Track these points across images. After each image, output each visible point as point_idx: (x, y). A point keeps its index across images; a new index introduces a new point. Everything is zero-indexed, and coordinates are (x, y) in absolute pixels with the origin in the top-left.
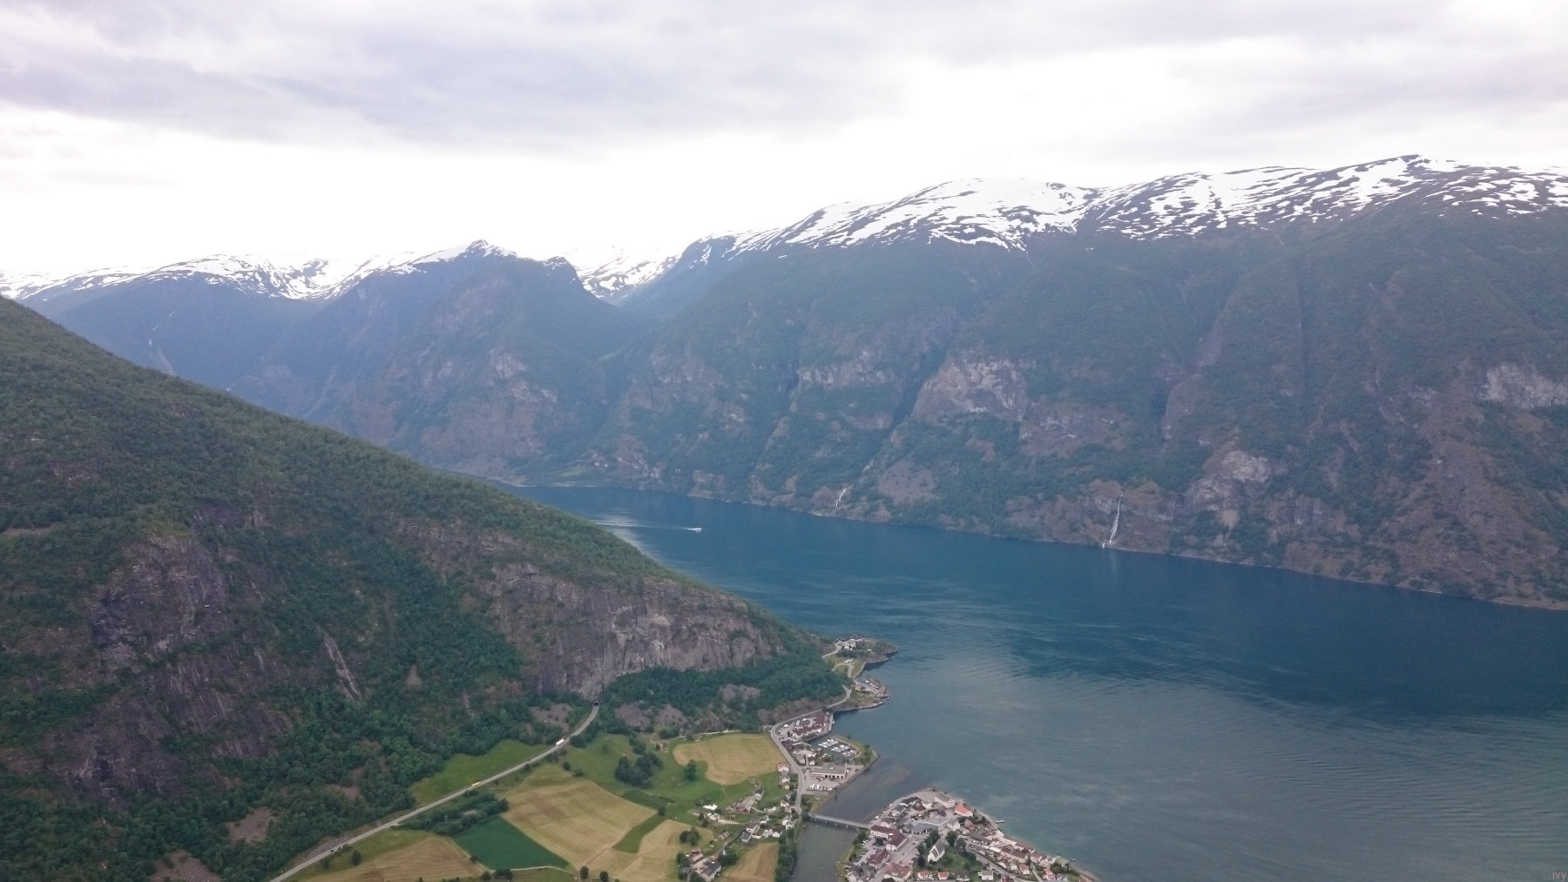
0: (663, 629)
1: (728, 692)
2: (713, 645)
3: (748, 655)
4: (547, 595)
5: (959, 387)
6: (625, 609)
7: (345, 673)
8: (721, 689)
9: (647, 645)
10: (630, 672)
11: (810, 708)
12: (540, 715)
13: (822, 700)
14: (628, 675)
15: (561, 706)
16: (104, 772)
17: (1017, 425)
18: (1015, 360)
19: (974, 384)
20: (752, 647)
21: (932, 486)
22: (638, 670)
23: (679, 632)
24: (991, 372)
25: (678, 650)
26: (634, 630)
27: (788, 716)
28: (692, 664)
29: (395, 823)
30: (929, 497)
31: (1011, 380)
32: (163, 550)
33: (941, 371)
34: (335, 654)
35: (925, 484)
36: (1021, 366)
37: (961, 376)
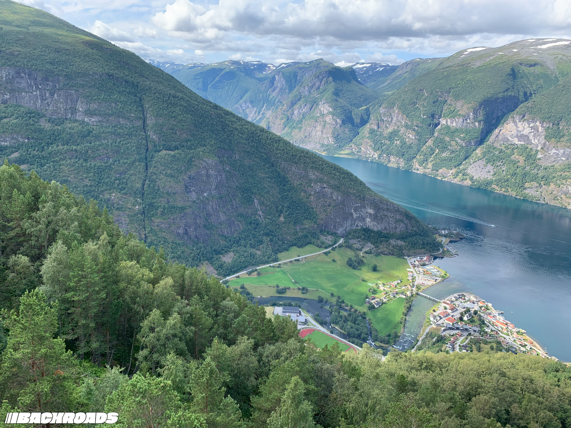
0: (370, 214)
1: (393, 242)
2: (389, 223)
3: (403, 229)
4: (330, 196)
5: (512, 132)
6: (357, 205)
7: (260, 213)
8: (390, 240)
9: (364, 219)
10: (356, 228)
11: (425, 254)
12: (323, 238)
13: (430, 251)
14: (355, 229)
15: (330, 236)
16: (186, 233)
17: (537, 151)
18: (542, 123)
19: (520, 131)
20: (404, 227)
21: (492, 173)
22: (359, 228)
23: (377, 216)
24: (529, 127)
25: (375, 223)
26: (359, 214)
27: (415, 255)
28: (380, 229)
29: (271, 265)
30: (490, 177)
31: (538, 131)
32: (208, 163)
33: (505, 125)
34: (257, 206)
35: (490, 172)
36: (545, 125)
37: (515, 127)
